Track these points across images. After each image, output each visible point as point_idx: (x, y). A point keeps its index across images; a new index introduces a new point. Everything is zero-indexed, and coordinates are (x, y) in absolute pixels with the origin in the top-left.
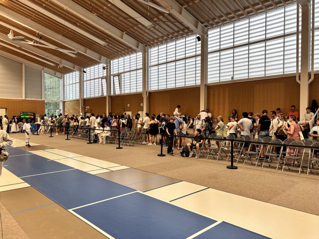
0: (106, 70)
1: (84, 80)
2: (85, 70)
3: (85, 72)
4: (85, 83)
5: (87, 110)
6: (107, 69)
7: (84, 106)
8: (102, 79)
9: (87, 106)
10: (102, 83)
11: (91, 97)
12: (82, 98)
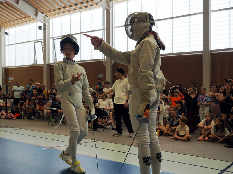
0: (42, 30)
1: (6, 44)
2: (7, 31)
3: (7, 34)
4: (7, 47)
5: (10, 82)
6: (45, 29)
7: (6, 77)
8: (35, 43)
9: (10, 77)
10: (36, 48)
11: (16, 65)
12: (2, 67)
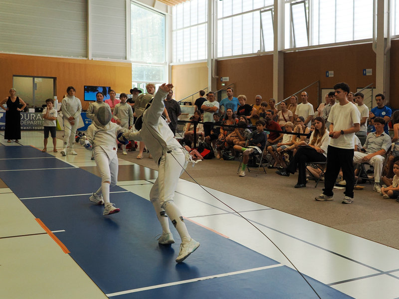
1: (218, 18)
4: (220, 23)
5: (224, 85)
7: (217, 77)
8: (261, 13)
9: (224, 77)
10: (263, 23)
11: (233, 55)
12: (212, 58)
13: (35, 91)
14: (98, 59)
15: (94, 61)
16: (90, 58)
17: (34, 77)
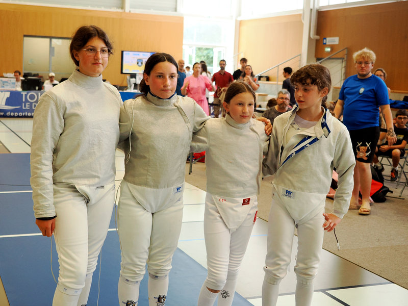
7: (318, 37)
9: (330, 36)
13: (53, 58)
14: (137, 11)
15: (133, 14)
16: (127, 9)
17: (51, 38)
